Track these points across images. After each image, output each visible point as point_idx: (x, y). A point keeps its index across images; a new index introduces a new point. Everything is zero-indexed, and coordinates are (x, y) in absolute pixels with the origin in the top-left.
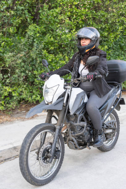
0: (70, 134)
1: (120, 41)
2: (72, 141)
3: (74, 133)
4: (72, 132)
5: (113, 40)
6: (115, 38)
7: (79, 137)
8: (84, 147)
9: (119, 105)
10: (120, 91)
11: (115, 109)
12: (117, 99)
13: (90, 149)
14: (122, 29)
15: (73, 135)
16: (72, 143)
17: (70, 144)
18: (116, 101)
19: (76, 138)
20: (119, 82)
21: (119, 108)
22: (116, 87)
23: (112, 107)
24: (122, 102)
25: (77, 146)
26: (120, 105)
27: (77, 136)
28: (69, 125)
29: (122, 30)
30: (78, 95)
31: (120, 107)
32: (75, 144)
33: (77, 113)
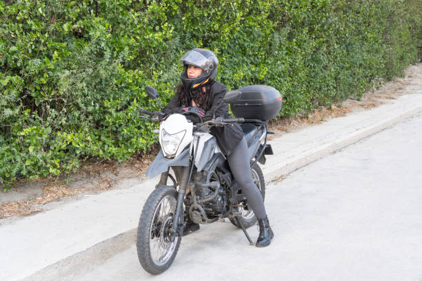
0: (195, 200)
1: (239, 38)
2: (198, 210)
3: (200, 199)
4: (198, 197)
5: (228, 36)
6: (231, 32)
7: (207, 205)
8: (214, 219)
9: (263, 155)
10: (264, 134)
11: (258, 163)
12: (261, 146)
13: (224, 221)
14: (243, 16)
15: (199, 201)
16: (198, 213)
17: (195, 215)
18: (259, 150)
19: (204, 206)
20: (264, 121)
21: (263, 161)
22: (259, 128)
23: (254, 159)
24: (269, 150)
25: (205, 217)
26: (266, 156)
27: (204, 203)
28: (193, 186)
29: (243, 19)
30: (206, 144)
31: (265, 159)
32: (202, 216)
33: (206, 169)
